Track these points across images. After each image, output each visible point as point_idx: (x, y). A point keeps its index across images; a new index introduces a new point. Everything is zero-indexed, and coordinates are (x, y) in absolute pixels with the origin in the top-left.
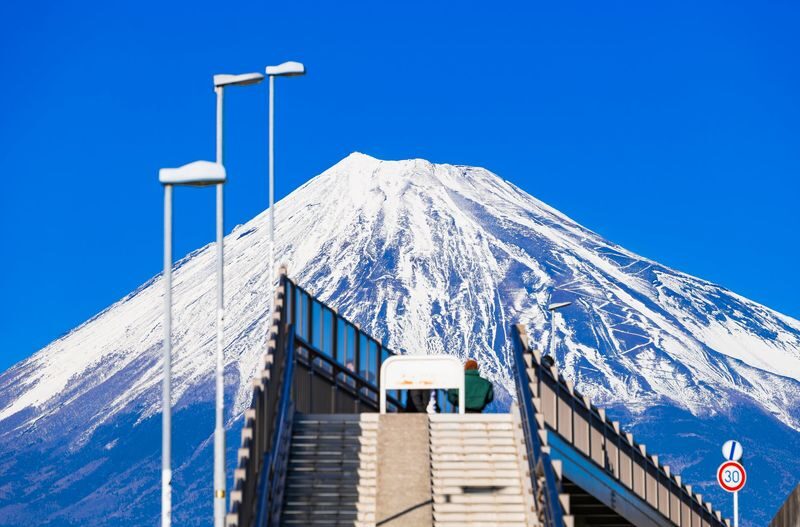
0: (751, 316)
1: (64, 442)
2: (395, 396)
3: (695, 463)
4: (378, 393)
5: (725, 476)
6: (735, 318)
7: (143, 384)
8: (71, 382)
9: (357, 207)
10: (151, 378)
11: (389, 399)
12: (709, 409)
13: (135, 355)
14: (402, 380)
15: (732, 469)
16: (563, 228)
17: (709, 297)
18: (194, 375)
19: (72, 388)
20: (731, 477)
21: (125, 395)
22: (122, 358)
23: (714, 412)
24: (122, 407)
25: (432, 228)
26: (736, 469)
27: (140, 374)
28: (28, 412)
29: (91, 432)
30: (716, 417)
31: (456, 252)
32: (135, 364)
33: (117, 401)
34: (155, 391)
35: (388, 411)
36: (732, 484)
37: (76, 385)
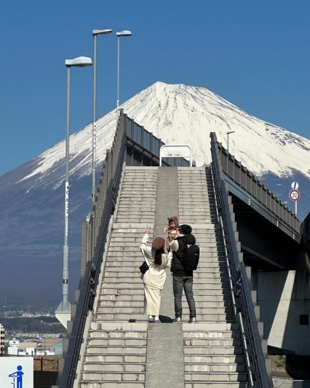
0: (300, 142)
1: (52, 185)
2: (165, 161)
3: (280, 195)
4: (159, 159)
5: (292, 195)
6: (295, 143)
7: (81, 164)
8: (54, 164)
9: (158, 101)
10: (84, 163)
11: (162, 161)
12: (285, 175)
13: (78, 154)
14: (168, 154)
15: (295, 192)
16: (233, 109)
17: (286, 135)
18: (99, 162)
19: (55, 166)
20: (294, 195)
21: (74, 169)
22: (73, 155)
23: (287, 177)
24: (73, 173)
25: (186, 109)
26: (296, 192)
27: (80, 161)
28: (39, 174)
29: (62, 182)
30: (288, 178)
31: (194, 118)
32: (78, 157)
33: (71, 171)
34: (86, 167)
35: (162, 166)
36: (295, 198)
37: (56, 165)
